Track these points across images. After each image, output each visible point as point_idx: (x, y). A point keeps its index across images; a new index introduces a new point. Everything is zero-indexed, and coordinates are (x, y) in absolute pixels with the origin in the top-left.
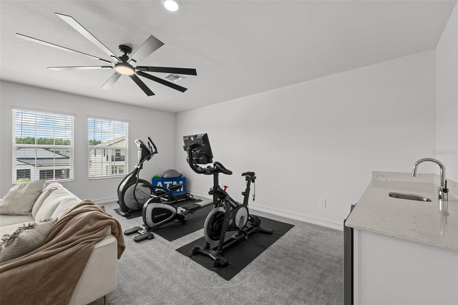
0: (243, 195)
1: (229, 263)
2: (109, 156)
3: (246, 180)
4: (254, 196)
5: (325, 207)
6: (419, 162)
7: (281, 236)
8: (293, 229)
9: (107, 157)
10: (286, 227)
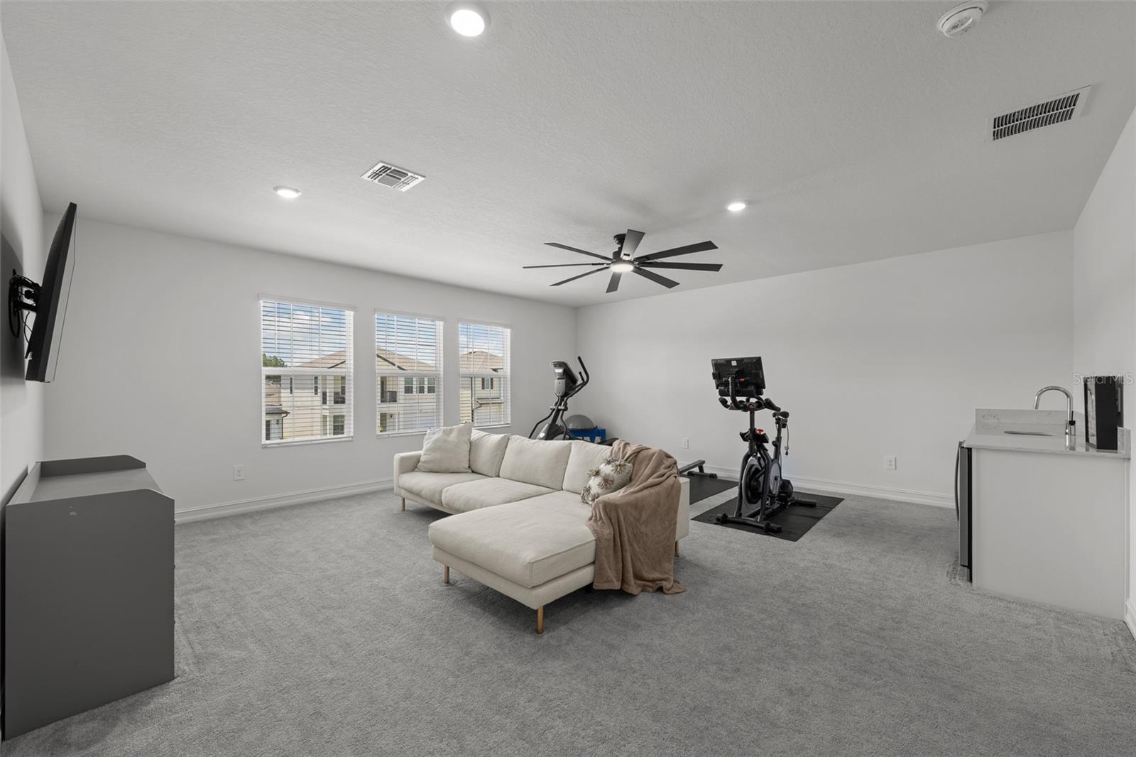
0: (774, 445)
1: (782, 529)
2: (328, 390)
3: (777, 423)
4: (787, 448)
5: (896, 469)
6: (1042, 392)
7: (832, 508)
8: (842, 503)
9: (324, 394)
10: (834, 502)
